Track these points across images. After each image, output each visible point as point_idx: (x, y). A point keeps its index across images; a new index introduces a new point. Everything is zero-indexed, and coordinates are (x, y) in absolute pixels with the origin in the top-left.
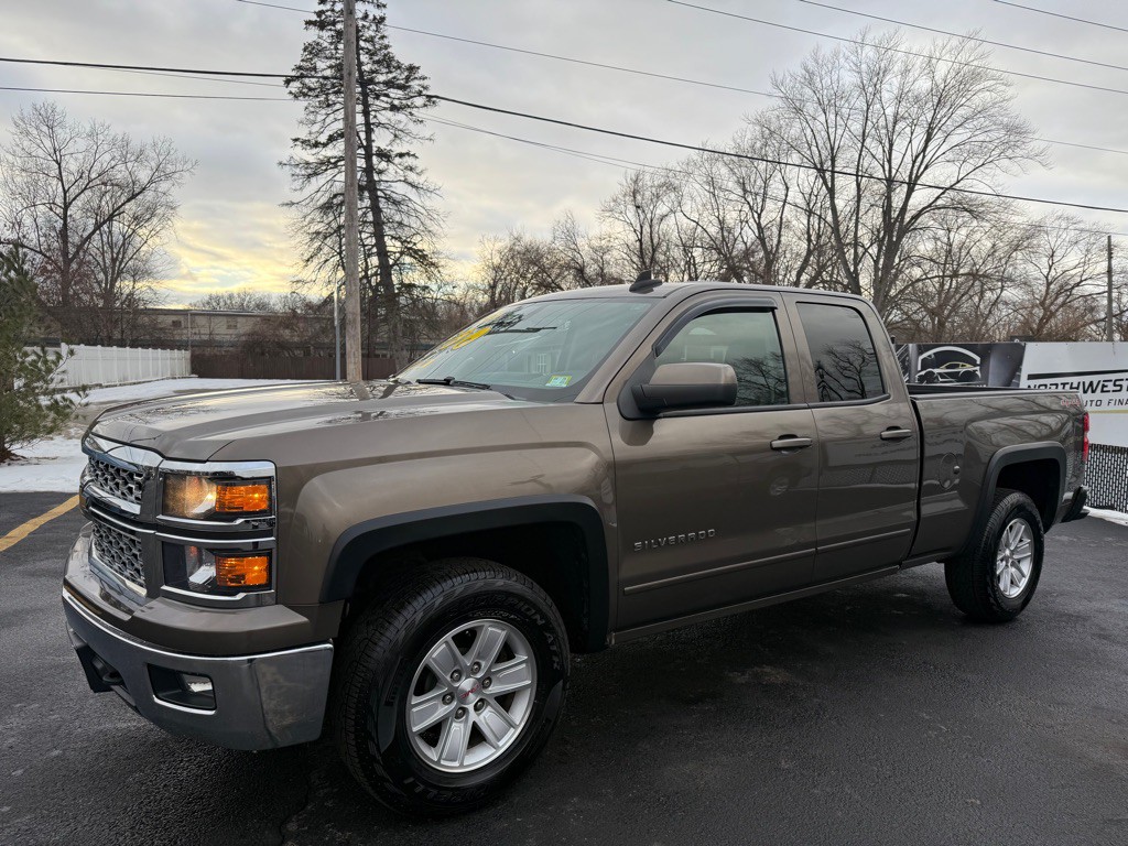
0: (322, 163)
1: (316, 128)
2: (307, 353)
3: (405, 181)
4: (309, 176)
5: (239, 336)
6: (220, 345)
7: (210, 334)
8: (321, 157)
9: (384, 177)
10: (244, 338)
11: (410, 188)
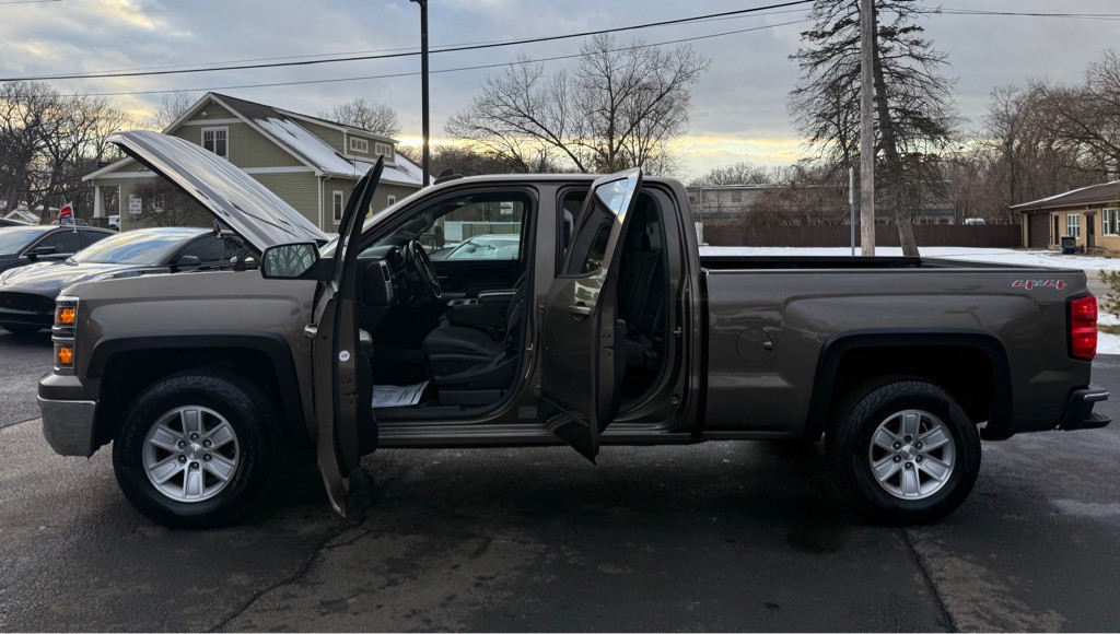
0: (828, 50)
1: (821, 20)
2: (804, 221)
3: (911, 55)
4: (816, 64)
5: (743, 208)
6: (727, 216)
7: (719, 207)
8: (827, 46)
9: (889, 55)
10: (748, 210)
11: (916, 61)
